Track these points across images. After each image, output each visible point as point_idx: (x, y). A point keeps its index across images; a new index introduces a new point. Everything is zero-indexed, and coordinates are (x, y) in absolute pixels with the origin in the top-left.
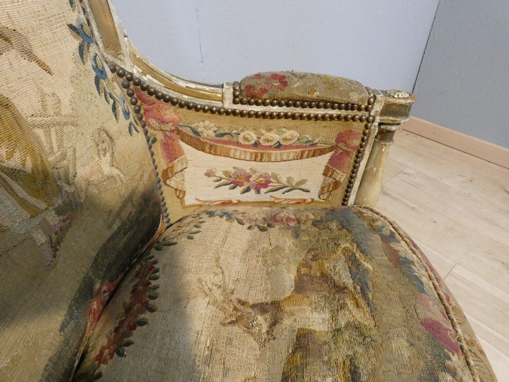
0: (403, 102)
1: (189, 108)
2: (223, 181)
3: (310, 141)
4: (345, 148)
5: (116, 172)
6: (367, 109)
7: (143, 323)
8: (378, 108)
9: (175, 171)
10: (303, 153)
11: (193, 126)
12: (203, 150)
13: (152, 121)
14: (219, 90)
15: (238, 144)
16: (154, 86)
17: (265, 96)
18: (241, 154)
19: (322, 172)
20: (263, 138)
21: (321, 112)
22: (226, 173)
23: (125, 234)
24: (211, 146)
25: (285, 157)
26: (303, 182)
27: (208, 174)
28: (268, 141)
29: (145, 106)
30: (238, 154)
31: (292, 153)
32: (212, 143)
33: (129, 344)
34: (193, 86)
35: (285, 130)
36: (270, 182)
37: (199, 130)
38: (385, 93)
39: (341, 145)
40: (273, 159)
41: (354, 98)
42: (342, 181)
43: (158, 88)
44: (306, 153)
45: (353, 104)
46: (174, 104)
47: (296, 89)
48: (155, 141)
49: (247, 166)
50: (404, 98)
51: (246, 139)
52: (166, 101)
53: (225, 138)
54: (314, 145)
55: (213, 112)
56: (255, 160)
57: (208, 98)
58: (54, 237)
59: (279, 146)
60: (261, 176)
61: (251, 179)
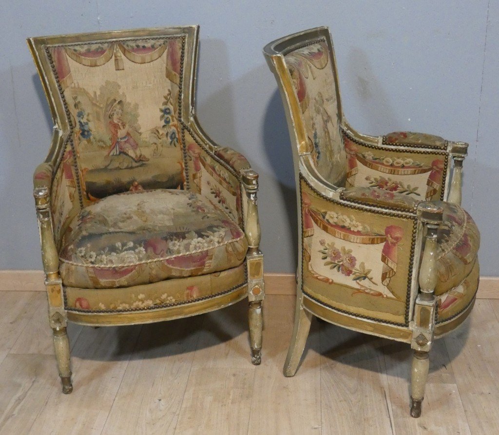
0: (461, 146)
1: (363, 145)
2: (373, 184)
3: (419, 165)
4: (437, 169)
6: (444, 149)
8: (449, 149)
9: (352, 174)
10: (415, 171)
11: (363, 153)
12: (366, 166)
14: (377, 138)
15: (383, 164)
16: (350, 135)
17: (397, 142)
18: (384, 169)
19: (426, 183)
20: (395, 162)
21: (423, 150)
22: (375, 179)
24: (370, 164)
25: (406, 173)
26: (416, 188)
27: (367, 179)
28: (398, 163)
30: (382, 169)
31: (410, 171)
32: (371, 163)
34: (366, 136)
35: (406, 158)
36: (398, 187)
37: (366, 155)
38: (453, 143)
39: (434, 167)
40: (400, 173)
41: (438, 144)
42: (437, 189)
43: (351, 136)
44: (417, 171)
45: (437, 147)
46: (356, 143)
47: (410, 139)
49: (387, 176)
50: (462, 145)
51: (387, 162)
52: (354, 141)
53: (377, 161)
54: (421, 167)
55: (373, 148)
56: (391, 173)
57: (371, 141)
59: (403, 167)
60: (393, 183)
61: (388, 184)
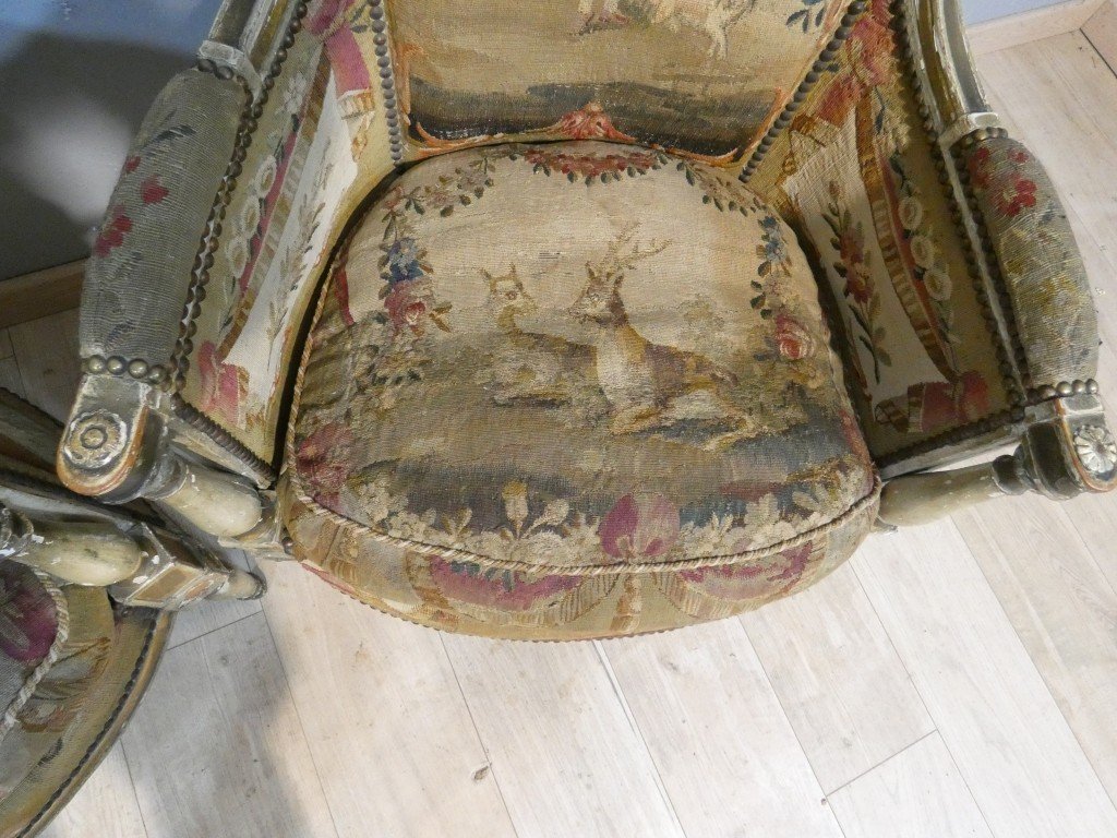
2: (836, 219)
3: (946, 327)
4: (957, 398)
5: (719, 36)
6: (1030, 393)
7: (571, 178)
8: (1039, 414)
9: (813, 132)
10: (925, 326)
11: (887, 110)
12: (860, 154)
13: (857, 45)
15: (895, 202)
18: (883, 219)
19: (912, 383)
20: (920, 239)
21: (995, 309)
22: (848, 216)
23: (666, 105)
24: (871, 162)
25: (906, 298)
26: (886, 360)
27: (832, 188)
28: (920, 251)
29: (869, 16)
30: (881, 214)
31: (917, 306)
32: (877, 159)
33: (547, 172)
35: (946, 265)
36: (865, 301)
37: (886, 124)
39: (960, 385)
40: (896, 279)
41: (1037, 355)
42: (911, 430)
44: (927, 332)
45: (1025, 360)
46: (904, 55)
47: (1009, 236)
48: (833, 69)
49: (871, 246)
51: (907, 211)
53: (895, 176)
54: (945, 338)
55: (923, 126)
56: (884, 250)
57: (941, 102)
58: (596, 20)
59: (919, 275)
60: (866, 278)
61: (857, 265)
